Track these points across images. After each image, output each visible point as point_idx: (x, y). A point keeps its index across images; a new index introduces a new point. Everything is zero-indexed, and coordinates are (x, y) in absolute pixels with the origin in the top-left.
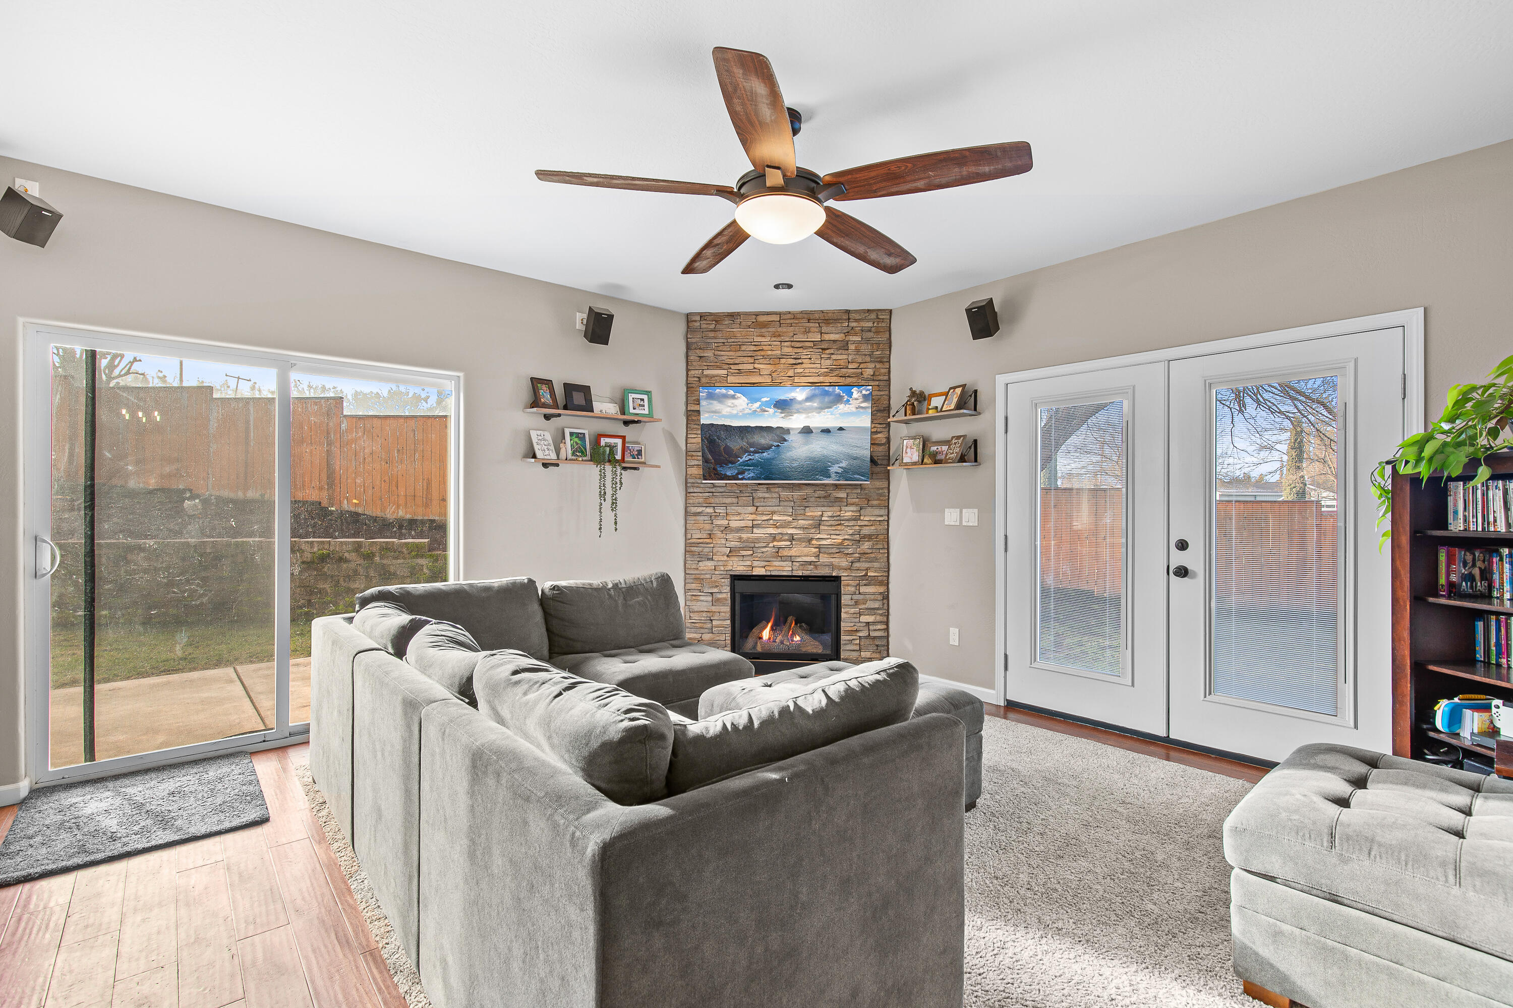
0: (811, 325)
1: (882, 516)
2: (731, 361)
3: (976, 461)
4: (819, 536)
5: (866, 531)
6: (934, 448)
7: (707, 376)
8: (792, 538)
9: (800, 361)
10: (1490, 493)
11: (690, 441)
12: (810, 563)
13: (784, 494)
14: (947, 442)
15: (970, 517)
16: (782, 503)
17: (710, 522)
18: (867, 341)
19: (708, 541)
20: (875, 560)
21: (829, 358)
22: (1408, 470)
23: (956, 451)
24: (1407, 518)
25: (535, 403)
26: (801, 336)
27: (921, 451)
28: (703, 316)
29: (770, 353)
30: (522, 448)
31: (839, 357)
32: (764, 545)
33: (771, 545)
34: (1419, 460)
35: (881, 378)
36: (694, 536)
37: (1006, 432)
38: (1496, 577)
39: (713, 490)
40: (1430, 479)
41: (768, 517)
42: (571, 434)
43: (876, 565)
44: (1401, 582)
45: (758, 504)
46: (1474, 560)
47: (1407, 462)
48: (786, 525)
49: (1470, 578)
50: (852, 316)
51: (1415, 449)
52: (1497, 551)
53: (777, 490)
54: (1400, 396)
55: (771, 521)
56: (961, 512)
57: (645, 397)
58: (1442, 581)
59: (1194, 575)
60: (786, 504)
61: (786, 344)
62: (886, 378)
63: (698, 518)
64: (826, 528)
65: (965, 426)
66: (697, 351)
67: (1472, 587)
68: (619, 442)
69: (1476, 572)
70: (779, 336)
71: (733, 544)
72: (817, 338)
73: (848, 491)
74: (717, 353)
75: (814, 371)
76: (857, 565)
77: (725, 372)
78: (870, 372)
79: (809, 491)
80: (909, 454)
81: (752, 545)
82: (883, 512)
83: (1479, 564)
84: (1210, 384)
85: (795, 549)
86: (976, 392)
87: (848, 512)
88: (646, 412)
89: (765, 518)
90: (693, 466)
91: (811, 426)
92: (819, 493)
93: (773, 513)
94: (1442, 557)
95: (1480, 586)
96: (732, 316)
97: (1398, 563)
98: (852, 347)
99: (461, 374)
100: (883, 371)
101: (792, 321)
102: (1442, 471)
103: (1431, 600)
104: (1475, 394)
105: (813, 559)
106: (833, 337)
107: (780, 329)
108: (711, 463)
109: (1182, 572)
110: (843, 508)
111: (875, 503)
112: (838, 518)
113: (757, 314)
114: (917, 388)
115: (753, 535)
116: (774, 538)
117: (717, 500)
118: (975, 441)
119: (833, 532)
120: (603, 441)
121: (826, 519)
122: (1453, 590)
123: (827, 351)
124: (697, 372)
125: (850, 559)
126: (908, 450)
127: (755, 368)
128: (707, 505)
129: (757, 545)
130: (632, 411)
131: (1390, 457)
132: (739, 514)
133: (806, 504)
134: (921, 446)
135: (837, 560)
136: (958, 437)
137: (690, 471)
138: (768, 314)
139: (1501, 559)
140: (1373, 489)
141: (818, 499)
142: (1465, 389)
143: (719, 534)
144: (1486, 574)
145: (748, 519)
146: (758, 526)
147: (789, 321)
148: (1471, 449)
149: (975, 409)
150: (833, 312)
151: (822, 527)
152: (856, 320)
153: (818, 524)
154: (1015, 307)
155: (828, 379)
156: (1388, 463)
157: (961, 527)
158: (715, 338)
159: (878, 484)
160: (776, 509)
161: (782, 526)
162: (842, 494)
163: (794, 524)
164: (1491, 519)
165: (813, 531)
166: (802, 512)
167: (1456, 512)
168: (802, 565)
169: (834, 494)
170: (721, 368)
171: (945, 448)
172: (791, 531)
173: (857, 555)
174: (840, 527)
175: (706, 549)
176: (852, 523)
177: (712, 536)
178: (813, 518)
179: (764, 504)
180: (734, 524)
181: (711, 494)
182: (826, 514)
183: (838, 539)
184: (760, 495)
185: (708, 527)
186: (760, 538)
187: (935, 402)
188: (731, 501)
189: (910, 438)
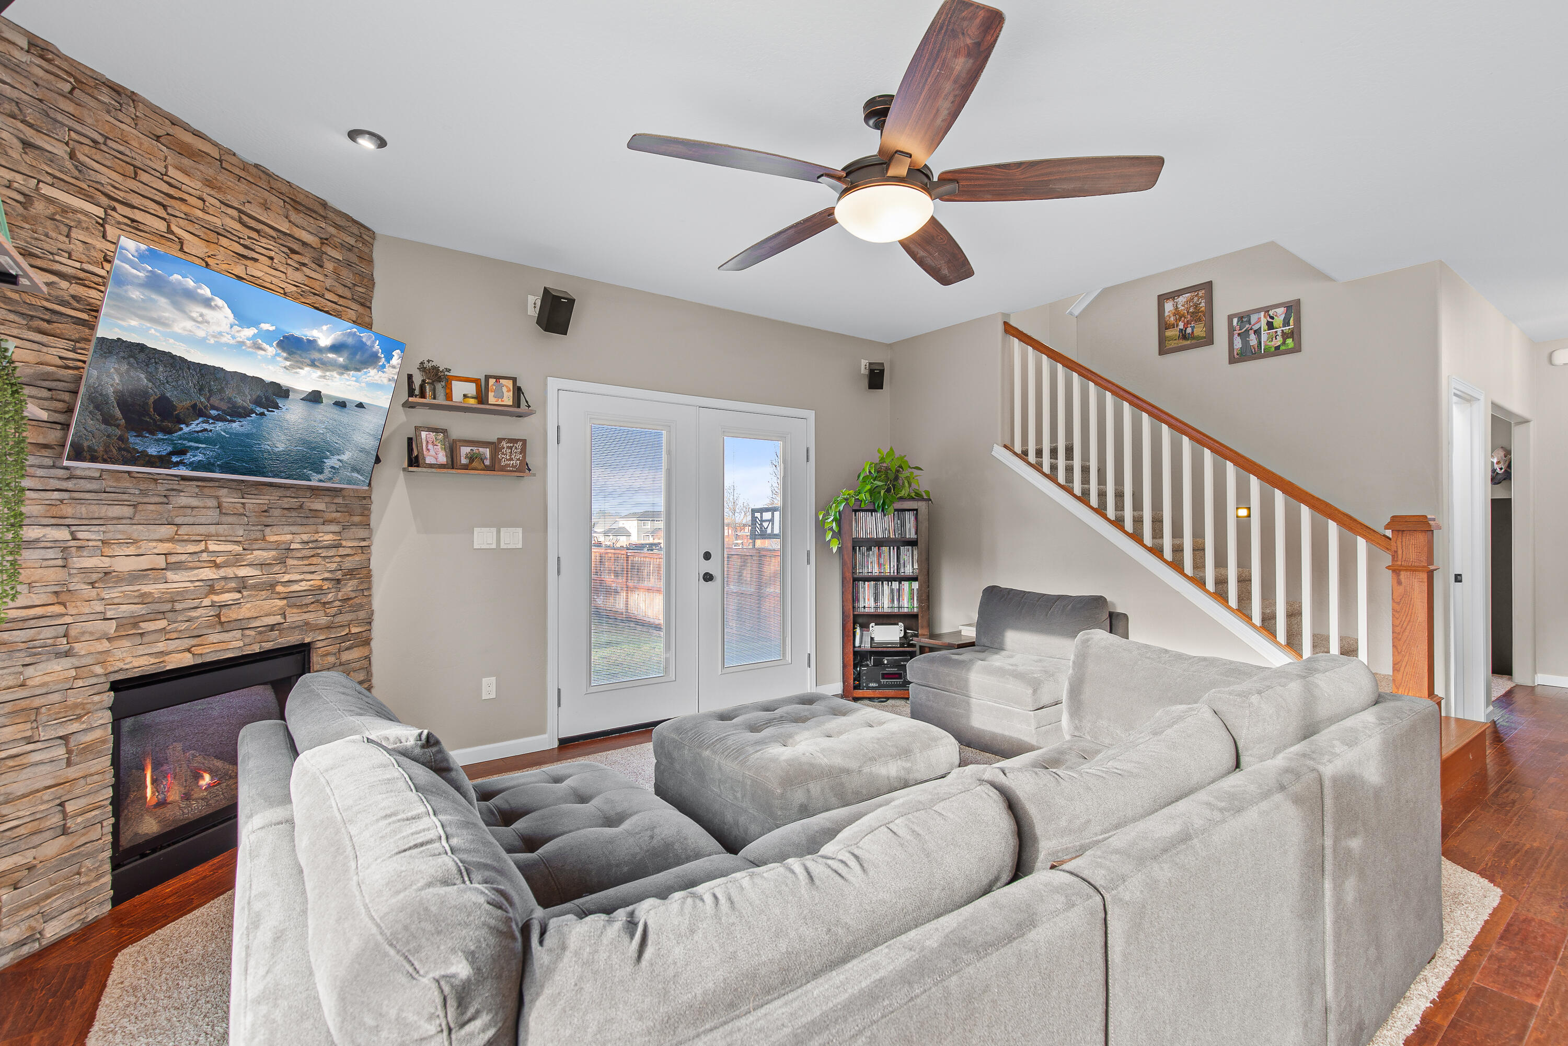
0: (277, 200)
1: (365, 539)
2: (118, 194)
4: (287, 578)
5: (348, 563)
6: (466, 449)
8: (242, 585)
12: (272, 627)
13: (226, 501)
15: (512, 538)
16: (225, 519)
17: (60, 562)
18: (349, 265)
20: (358, 607)
21: (298, 271)
23: (516, 457)
26: (260, 210)
31: (313, 275)
33: (207, 602)
37: (559, 442)
39: (69, 485)
41: (201, 547)
43: (358, 615)
45: (178, 520)
48: (236, 560)
53: (218, 493)
55: (205, 555)
56: (499, 532)
60: (230, 519)
64: (295, 562)
66: (21, 126)
70: (220, 189)
73: (326, 500)
76: (338, 619)
77: (99, 212)
79: (272, 498)
82: (365, 533)
85: (248, 605)
87: (327, 534)
89: (192, 548)
91: (323, 392)
92: (286, 503)
93: (208, 537)
98: (325, 264)
105: (279, 619)
106: (303, 235)
107: (221, 178)
108: (118, 426)
110: (321, 528)
111: (357, 519)
112: (313, 545)
113: (174, 122)
115: (167, 586)
116: (211, 588)
117: (83, 510)
119: (306, 569)
121: (298, 546)
123: (296, 257)
124: (19, 178)
125: (331, 611)
126: (430, 447)
128: (53, 521)
132: (135, 542)
133: (269, 521)
135: (312, 615)
136: (512, 441)
141: (286, 512)
145: (156, 551)
147: (237, 171)
150: (307, 195)
151: (290, 562)
153: (284, 556)
157: (498, 551)
158: (75, 118)
160: (212, 529)
161: (225, 565)
162: (319, 505)
163: (250, 557)
165: (276, 569)
166: (260, 535)
168: (260, 633)
169: (309, 504)
172: (243, 572)
173: (337, 603)
174: (314, 560)
175: (48, 633)
176: (332, 552)
177: (63, 598)
178: (277, 546)
179: (190, 520)
180: (124, 565)
181: (56, 495)
182: (298, 538)
183: (316, 580)
184: (183, 500)
185: (54, 575)
186: (186, 591)
187: (460, 390)
188: (116, 511)
189: (430, 429)
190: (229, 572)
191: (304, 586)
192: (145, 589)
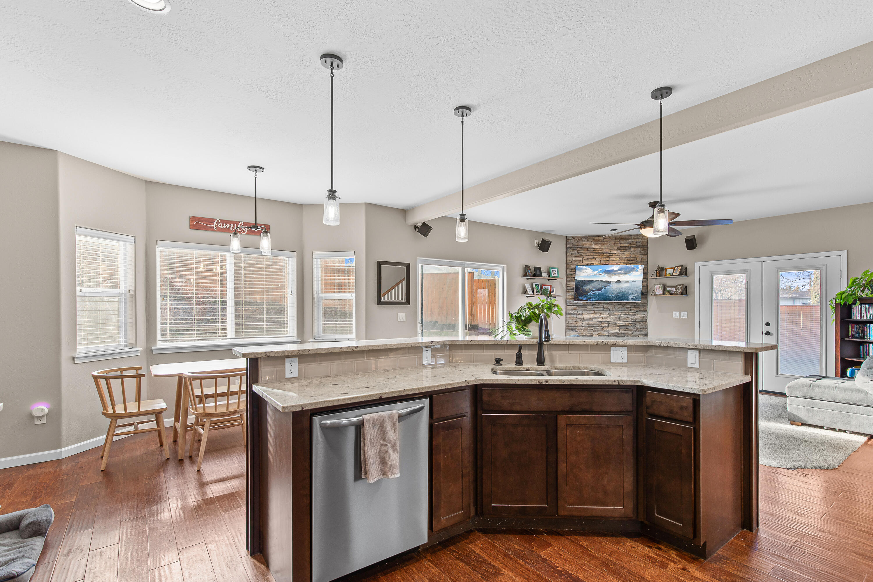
0: (616, 240)
1: (644, 314)
2: (584, 255)
3: (686, 294)
4: (619, 322)
5: (638, 320)
6: (668, 289)
7: (574, 261)
8: (609, 323)
9: (612, 254)
10: (862, 308)
11: (567, 285)
12: (616, 333)
13: (605, 306)
14: (675, 287)
15: (684, 315)
16: (604, 309)
17: (576, 317)
18: (639, 247)
19: (575, 324)
20: (642, 331)
21: (623, 253)
22: (839, 302)
23: (679, 290)
24: (839, 315)
25: (525, 275)
26: (612, 245)
27: (663, 290)
28: (573, 237)
29: (599, 251)
30: (521, 290)
31: (627, 253)
32: (598, 325)
33: (600, 326)
34: (841, 299)
35: (644, 261)
36: (570, 322)
37: (699, 284)
38: (866, 332)
39: (577, 305)
40: (844, 304)
41: (599, 315)
42: (535, 285)
43: (642, 333)
44: (838, 334)
45: (595, 310)
46: (859, 327)
47: (839, 299)
48: (607, 318)
49: (858, 333)
50: (633, 237)
51: (840, 296)
52: (866, 325)
53: (603, 304)
54: (840, 277)
56: (680, 313)
57: (556, 270)
58: (850, 334)
59: (772, 334)
60: (606, 310)
61: (606, 248)
62: (646, 261)
63: (571, 315)
64: (622, 319)
65: (682, 281)
66: (571, 251)
67: (858, 335)
68: (549, 287)
69: (860, 331)
70: (604, 245)
71: (585, 325)
72: (619, 245)
73: (631, 305)
74: (578, 251)
75: (618, 258)
76: (634, 333)
77: (582, 259)
78: (640, 258)
79: (616, 305)
80: (658, 291)
81: (593, 326)
82: (645, 313)
83: (861, 329)
84: (778, 270)
85: (611, 327)
86: (686, 268)
87: (631, 313)
88: (557, 276)
90: (569, 295)
91: (621, 280)
93: (601, 313)
94: (850, 327)
95: (861, 335)
96: (585, 237)
97: (837, 328)
98: (633, 249)
99: (505, 266)
100: (645, 258)
101: (608, 239)
102: (847, 302)
103: (846, 339)
104: (857, 280)
105: (617, 331)
106: (625, 245)
107: (604, 242)
109: (768, 333)
110: (629, 311)
111: (642, 309)
112: (627, 315)
113: (594, 236)
114: (661, 266)
115: (593, 322)
116: (601, 323)
117: (579, 309)
118: (686, 287)
119: (625, 321)
120: (544, 287)
122: (853, 337)
123: (623, 251)
124: (570, 259)
125: (632, 331)
126: (658, 289)
127: (594, 257)
129: (595, 326)
130: (553, 276)
131: (834, 297)
132: (587, 314)
133: (615, 310)
134: (663, 288)
135: (627, 331)
136: (680, 285)
137: (568, 297)
138: (599, 236)
139: (867, 327)
140: (830, 307)
141: (619, 308)
142: (854, 279)
143: (580, 322)
144: (863, 332)
145: (591, 315)
146: (595, 318)
147: (607, 239)
148: (855, 296)
149: (686, 275)
151: (621, 319)
152: (634, 239)
153: (619, 317)
154: (703, 238)
155: (623, 261)
156: (834, 299)
157: (680, 319)
158: (578, 246)
159: (643, 302)
160: (602, 312)
161: (604, 318)
162: (629, 306)
163: (611, 317)
164: (863, 316)
165: (617, 320)
166: (613, 313)
167: (854, 313)
168: (614, 333)
169: (627, 306)
170: (580, 257)
171: (674, 289)
172: (608, 320)
173: (635, 329)
174: (628, 319)
175: (574, 328)
176: (633, 317)
177: (577, 322)
178: (617, 315)
179: (597, 310)
180: (585, 318)
181: (575, 306)
182: (622, 314)
183: (628, 323)
184: (596, 306)
185: (575, 319)
186: (596, 323)
187: (669, 271)
188: (584, 308)
189: (658, 285)
190: (606, 320)
191: (623, 324)
192: (589, 322)
